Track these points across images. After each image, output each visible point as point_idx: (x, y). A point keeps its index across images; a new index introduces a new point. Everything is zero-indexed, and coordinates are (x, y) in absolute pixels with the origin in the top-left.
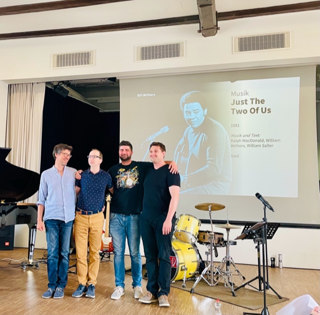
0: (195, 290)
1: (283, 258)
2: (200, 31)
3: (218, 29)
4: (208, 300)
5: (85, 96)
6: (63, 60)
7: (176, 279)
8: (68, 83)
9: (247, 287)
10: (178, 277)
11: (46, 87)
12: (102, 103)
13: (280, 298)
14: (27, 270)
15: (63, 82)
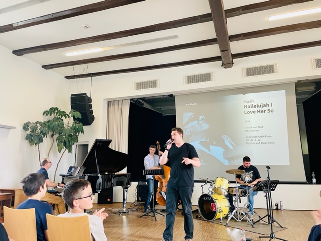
0: (229, 225)
1: (283, 204)
2: (222, 66)
3: (233, 63)
4: (237, 231)
5: (154, 107)
6: (140, 86)
7: (216, 218)
8: (143, 99)
9: (261, 222)
10: (217, 217)
11: (131, 103)
12: (164, 110)
13: (282, 228)
14: (123, 215)
15: (140, 99)
